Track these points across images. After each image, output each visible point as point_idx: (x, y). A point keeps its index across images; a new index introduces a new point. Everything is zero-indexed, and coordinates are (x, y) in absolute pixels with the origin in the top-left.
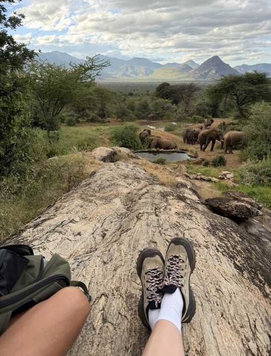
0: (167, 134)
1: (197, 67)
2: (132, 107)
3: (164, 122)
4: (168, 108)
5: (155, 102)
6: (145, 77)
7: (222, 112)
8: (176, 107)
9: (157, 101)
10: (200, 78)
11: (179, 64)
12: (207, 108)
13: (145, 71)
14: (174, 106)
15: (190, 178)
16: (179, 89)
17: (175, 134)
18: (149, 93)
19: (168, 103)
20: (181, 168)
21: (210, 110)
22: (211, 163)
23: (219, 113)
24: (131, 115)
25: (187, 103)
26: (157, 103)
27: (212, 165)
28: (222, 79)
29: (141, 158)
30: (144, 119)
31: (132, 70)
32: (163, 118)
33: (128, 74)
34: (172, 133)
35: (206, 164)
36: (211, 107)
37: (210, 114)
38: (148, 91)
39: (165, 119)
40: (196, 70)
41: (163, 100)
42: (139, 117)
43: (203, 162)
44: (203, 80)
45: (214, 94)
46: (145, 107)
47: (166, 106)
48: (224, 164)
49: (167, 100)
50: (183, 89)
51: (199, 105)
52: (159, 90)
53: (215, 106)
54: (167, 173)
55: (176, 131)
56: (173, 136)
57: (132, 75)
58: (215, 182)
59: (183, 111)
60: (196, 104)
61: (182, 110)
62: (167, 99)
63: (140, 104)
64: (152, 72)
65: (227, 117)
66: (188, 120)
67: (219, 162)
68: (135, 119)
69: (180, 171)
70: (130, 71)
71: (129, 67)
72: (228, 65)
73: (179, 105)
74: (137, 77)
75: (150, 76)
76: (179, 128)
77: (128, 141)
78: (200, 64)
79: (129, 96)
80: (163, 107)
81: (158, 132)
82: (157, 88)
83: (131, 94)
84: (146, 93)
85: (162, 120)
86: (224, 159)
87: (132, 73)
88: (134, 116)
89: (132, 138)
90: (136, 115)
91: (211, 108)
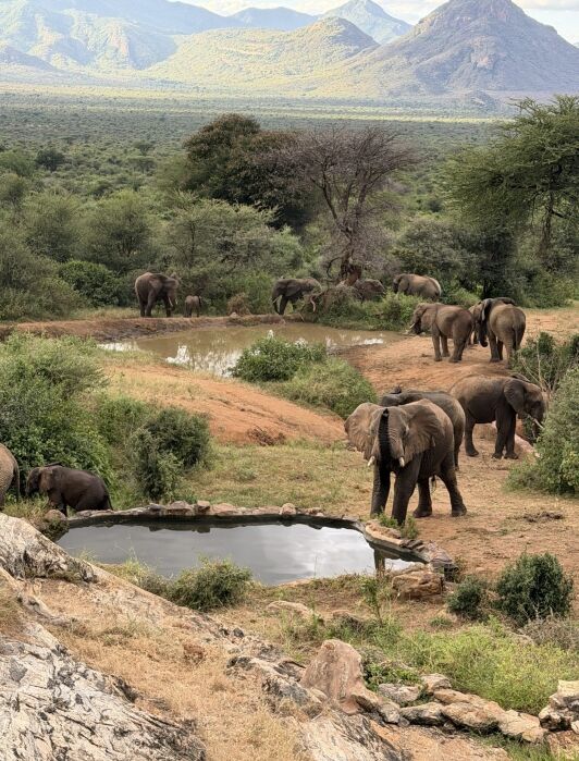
0: (253, 393)
1: (395, 38)
2: (55, 240)
3: (234, 322)
4: (254, 250)
5: (182, 216)
6: (129, 73)
7: (530, 276)
8: (294, 240)
9: (195, 214)
10: (415, 89)
11: (304, 17)
12: (455, 257)
13: (131, 47)
14: (286, 237)
15: (384, 720)
16: (307, 160)
17: (295, 398)
18: (151, 155)
19: (252, 223)
20: (331, 659)
21: (469, 264)
22: (493, 596)
23: (518, 283)
24: (49, 281)
25: (351, 231)
26: (191, 227)
27: (498, 605)
28: (524, 121)
29: (101, 574)
30: (121, 304)
31: (60, 36)
32: (231, 302)
33: (37, 51)
34: (283, 394)
35: (469, 607)
36: (474, 249)
37: (470, 289)
38: (144, 148)
39: (237, 308)
40: (393, 50)
41: (225, 205)
42: (96, 292)
43: (452, 590)
44: (429, 98)
45: (490, 194)
46: (126, 240)
47: (241, 238)
48: (561, 606)
49: (245, 209)
50: (329, 161)
51: (413, 238)
52: (204, 155)
53: (496, 249)
54: (255, 694)
55: (297, 382)
56: (284, 407)
57: (57, 61)
58: (520, 741)
59: (335, 270)
60: (399, 235)
61: (328, 266)
62: (246, 200)
63: (100, 225)
64: (164, 51)
65: (557, 304)
66: (362, 315)
67: (534, 594)
68: (75, 305)
69: (329, 675)
70: (48, 37)
71: (40, 19)
72: (551, 29)
73: (313, 229)
74: (87, 70)
75: (156, 71)
76: (316, 367)
77: (33, 449)
78: (414, 23)
79: (42, 171)
80: (226, 246)
81: (203, 384)
82: (192, 143)
83: (51, 161)
84: (136, 155)
85: (222, 310)
86: (560, 576)
87: (56, 47)
88: (65, 288)
89: (51, 431)
90: (79, 285)
91: (474, 257)
